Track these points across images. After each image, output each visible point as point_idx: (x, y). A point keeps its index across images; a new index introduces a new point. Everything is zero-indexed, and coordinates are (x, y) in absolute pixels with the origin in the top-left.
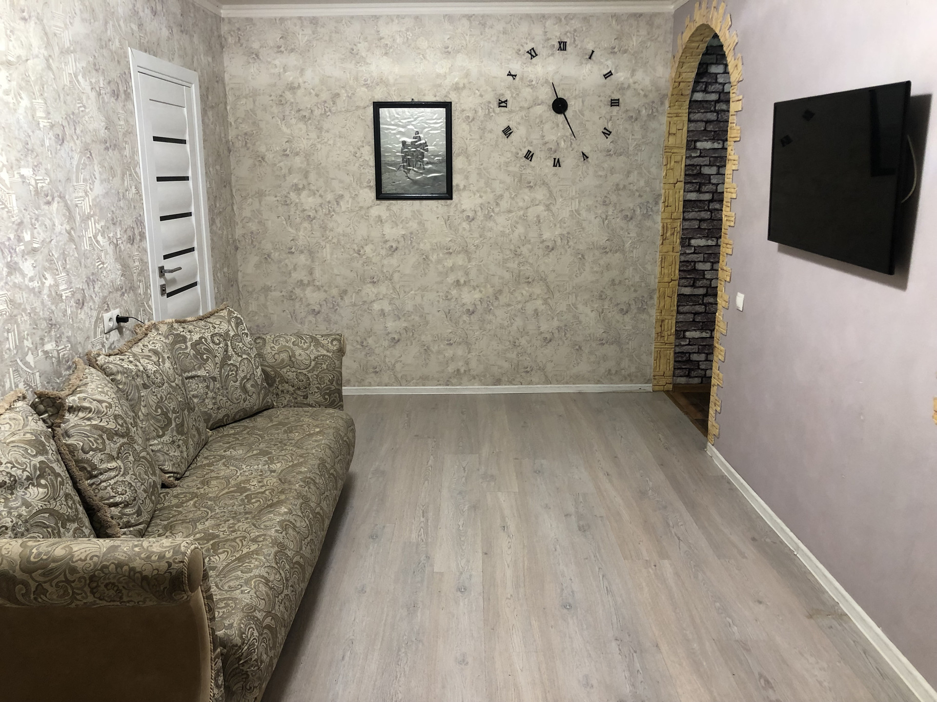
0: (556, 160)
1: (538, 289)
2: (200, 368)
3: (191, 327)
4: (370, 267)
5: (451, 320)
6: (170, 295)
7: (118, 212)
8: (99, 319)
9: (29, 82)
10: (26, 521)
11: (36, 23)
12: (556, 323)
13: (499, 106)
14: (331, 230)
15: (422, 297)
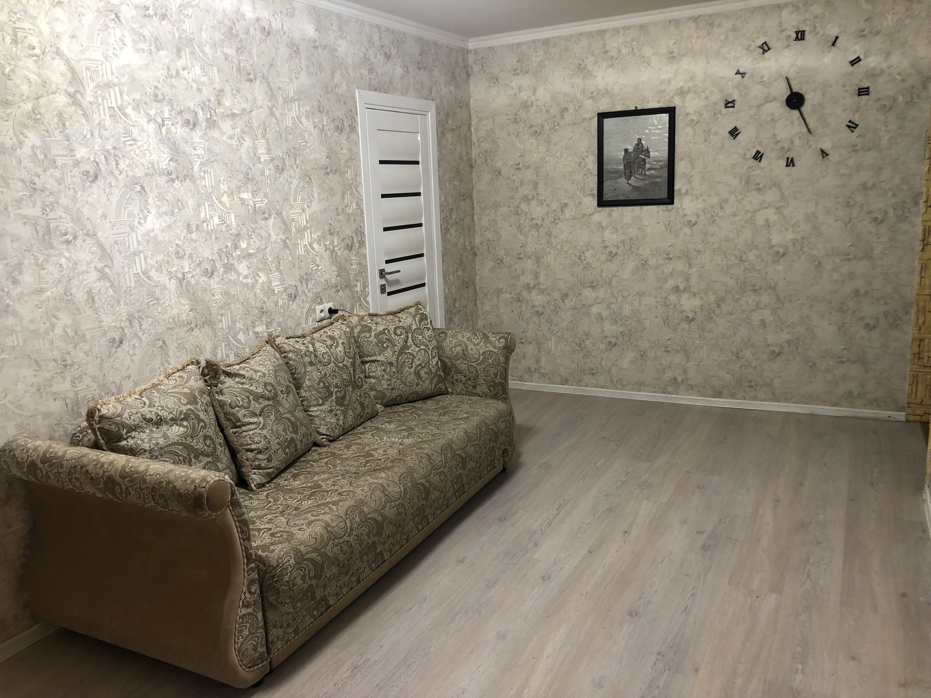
0: (790, 160)
1: (765, 298)
2: (380, 354)
3: (379, 320)
4: (590, 272)
5: (669, 327)
6: (390, 294)
7: (336, 224)
8: (312, 311)
9: (252, 127)
10: (162, 448)
11: (261, 82)
12: (786, 336)
13: (726, 107)
14: (556, 237)
15: (640, 302)
